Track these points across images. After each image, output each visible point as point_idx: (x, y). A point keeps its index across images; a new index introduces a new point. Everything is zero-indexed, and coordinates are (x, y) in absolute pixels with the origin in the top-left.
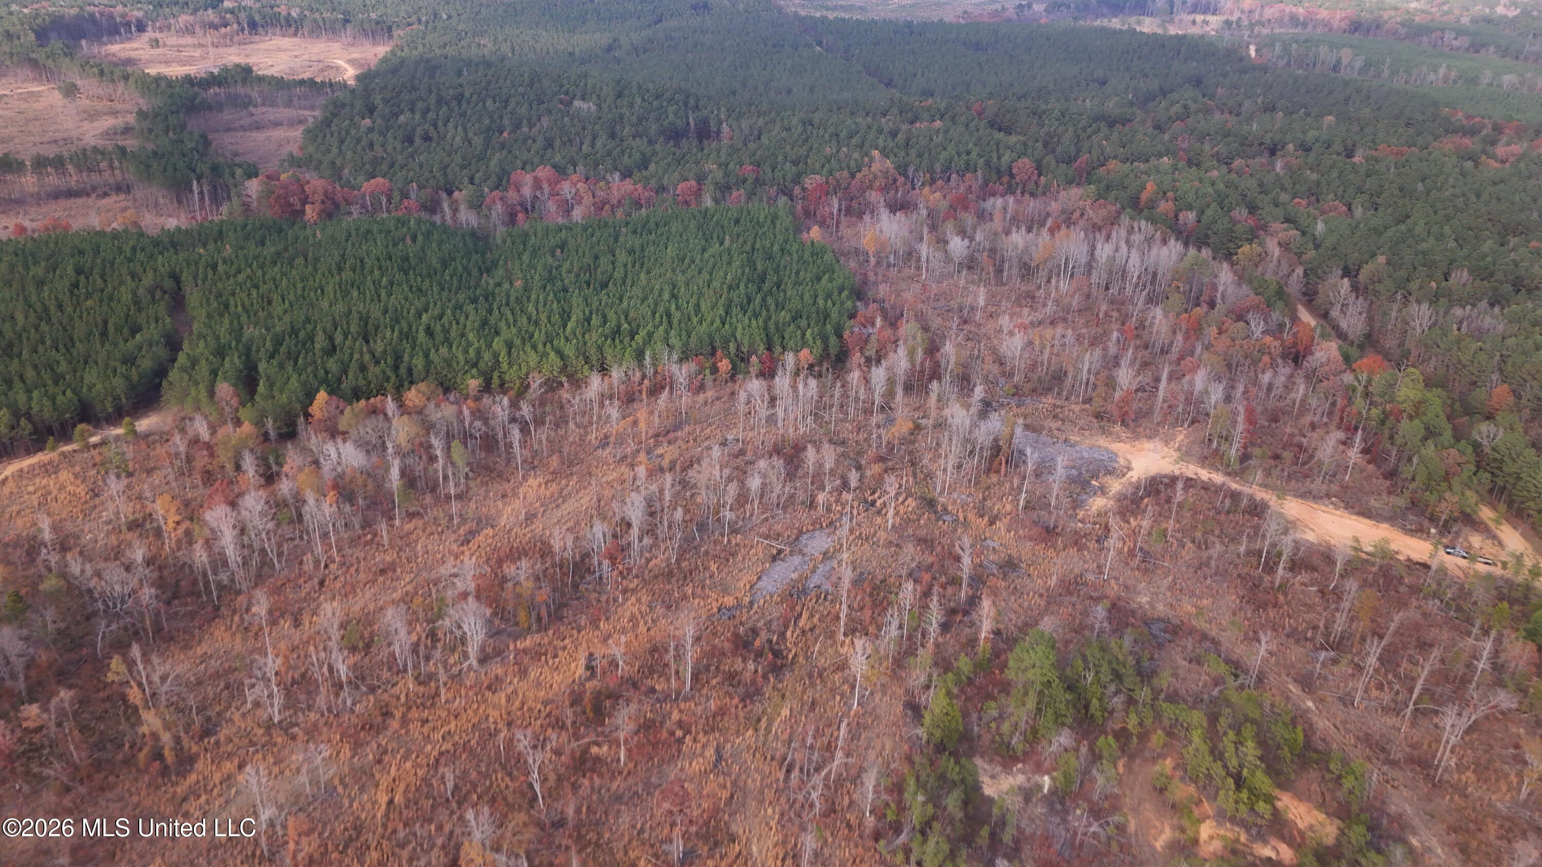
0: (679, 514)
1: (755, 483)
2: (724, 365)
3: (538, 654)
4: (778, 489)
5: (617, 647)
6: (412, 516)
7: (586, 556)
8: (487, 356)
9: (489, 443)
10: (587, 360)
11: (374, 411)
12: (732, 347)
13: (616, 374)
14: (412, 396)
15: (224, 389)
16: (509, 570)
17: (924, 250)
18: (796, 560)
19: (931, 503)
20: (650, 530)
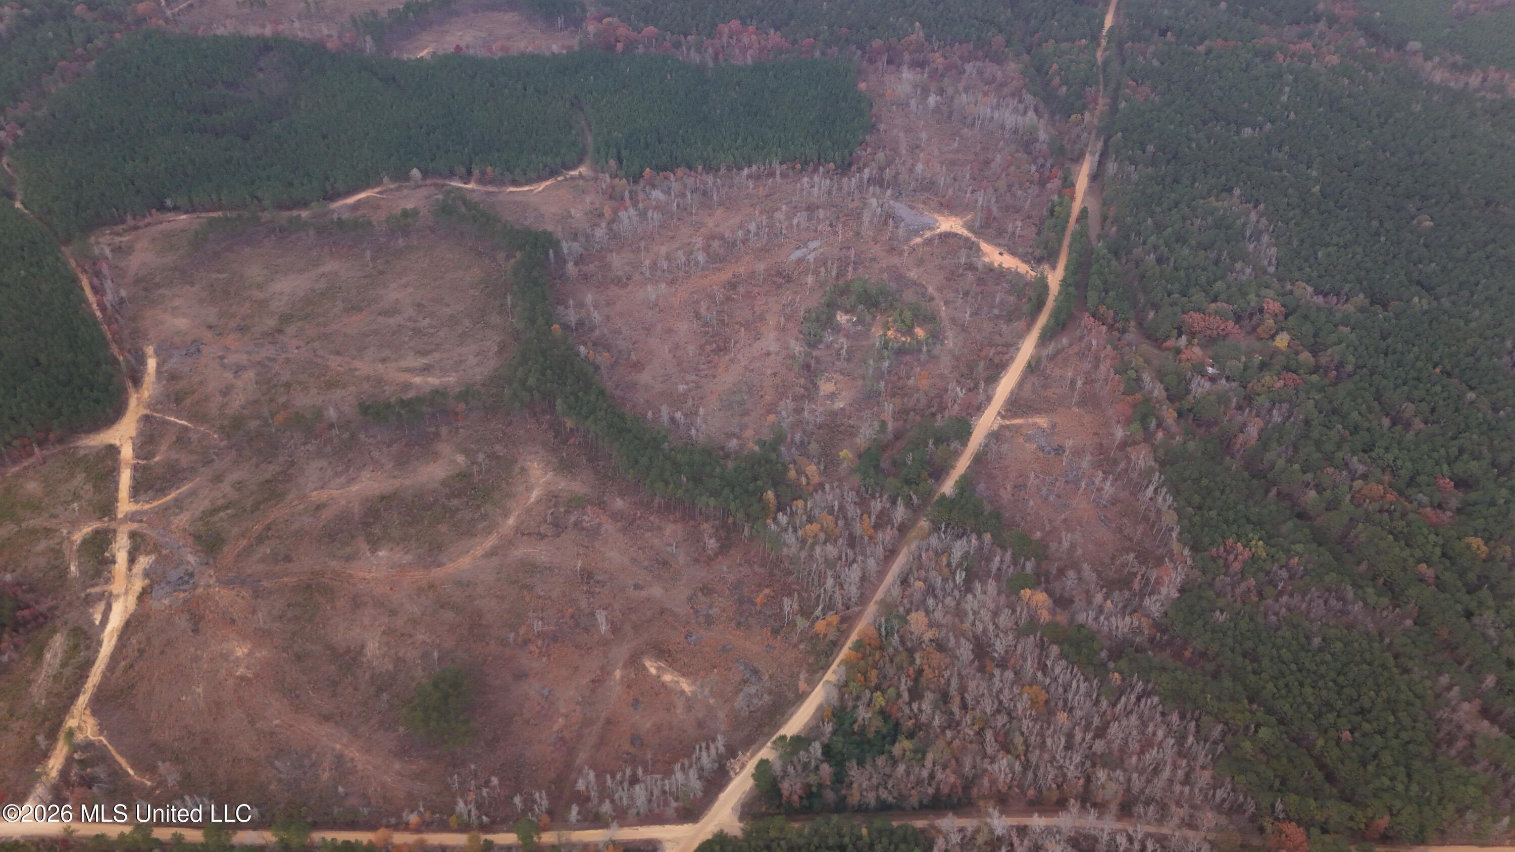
0: (767, 230)
1: (795, 222)
2: (798, 166)
3: (719, 270)
4: (804, 224)
5: (741, 270)
6: (679, 219)
7: (736, 241)
8: (705, 154)
9: (705, 193)
10: (744, 158)
11: (665, 178)
12: (803, 158)
13: (754, 168)
14: (679, 172)
15: (612, 162)
16: (712, 242)
17: (913, 103)
18: (805, 250)
19: (858, 234)
20: (757, 234)
